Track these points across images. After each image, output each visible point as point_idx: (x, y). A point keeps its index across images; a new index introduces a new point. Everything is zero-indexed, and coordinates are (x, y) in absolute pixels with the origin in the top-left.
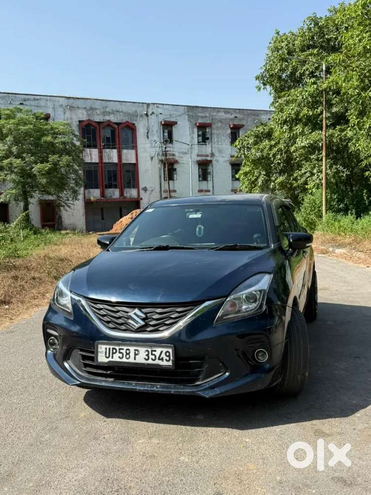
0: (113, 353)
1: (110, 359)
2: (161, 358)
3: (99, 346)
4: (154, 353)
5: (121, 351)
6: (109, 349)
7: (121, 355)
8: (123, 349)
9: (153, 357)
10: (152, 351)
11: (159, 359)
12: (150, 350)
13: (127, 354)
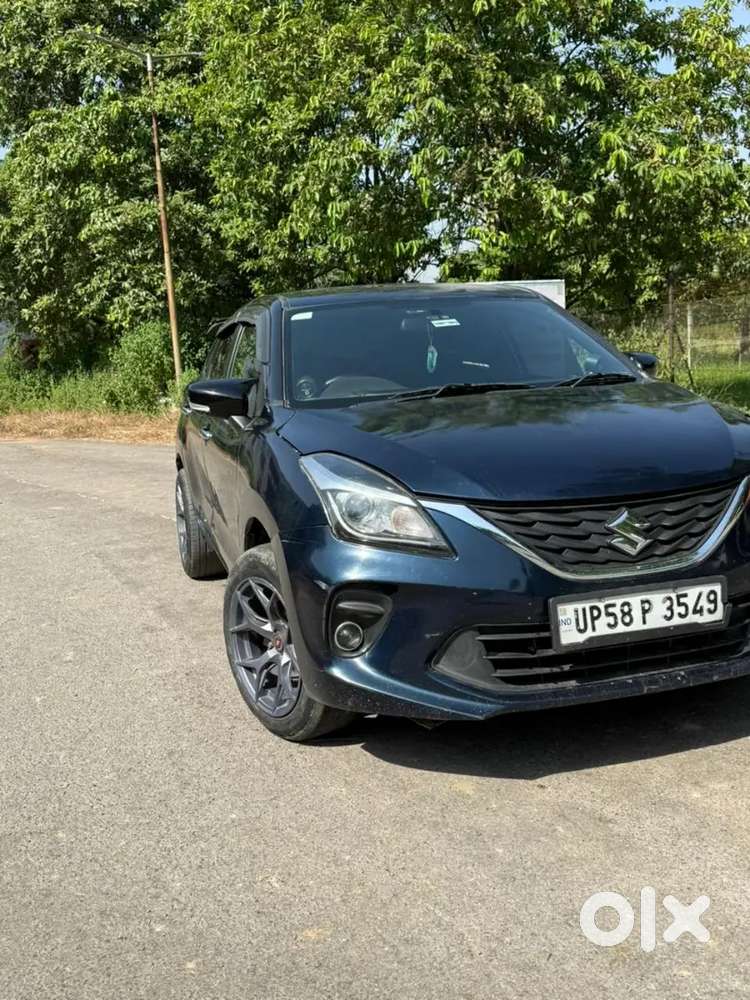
0: (594, 619)
1: (589, 633)
2: (698, 608)
3: (560, 608)
4: (682, 600)
5: (611, 610)
6: (584, 610)
7: (611, 620)
8: (613, 605)
9: (682, 610)
10: (678, 597)
11: (695, 611)
12: (673, 596)
13: (624, 614)
